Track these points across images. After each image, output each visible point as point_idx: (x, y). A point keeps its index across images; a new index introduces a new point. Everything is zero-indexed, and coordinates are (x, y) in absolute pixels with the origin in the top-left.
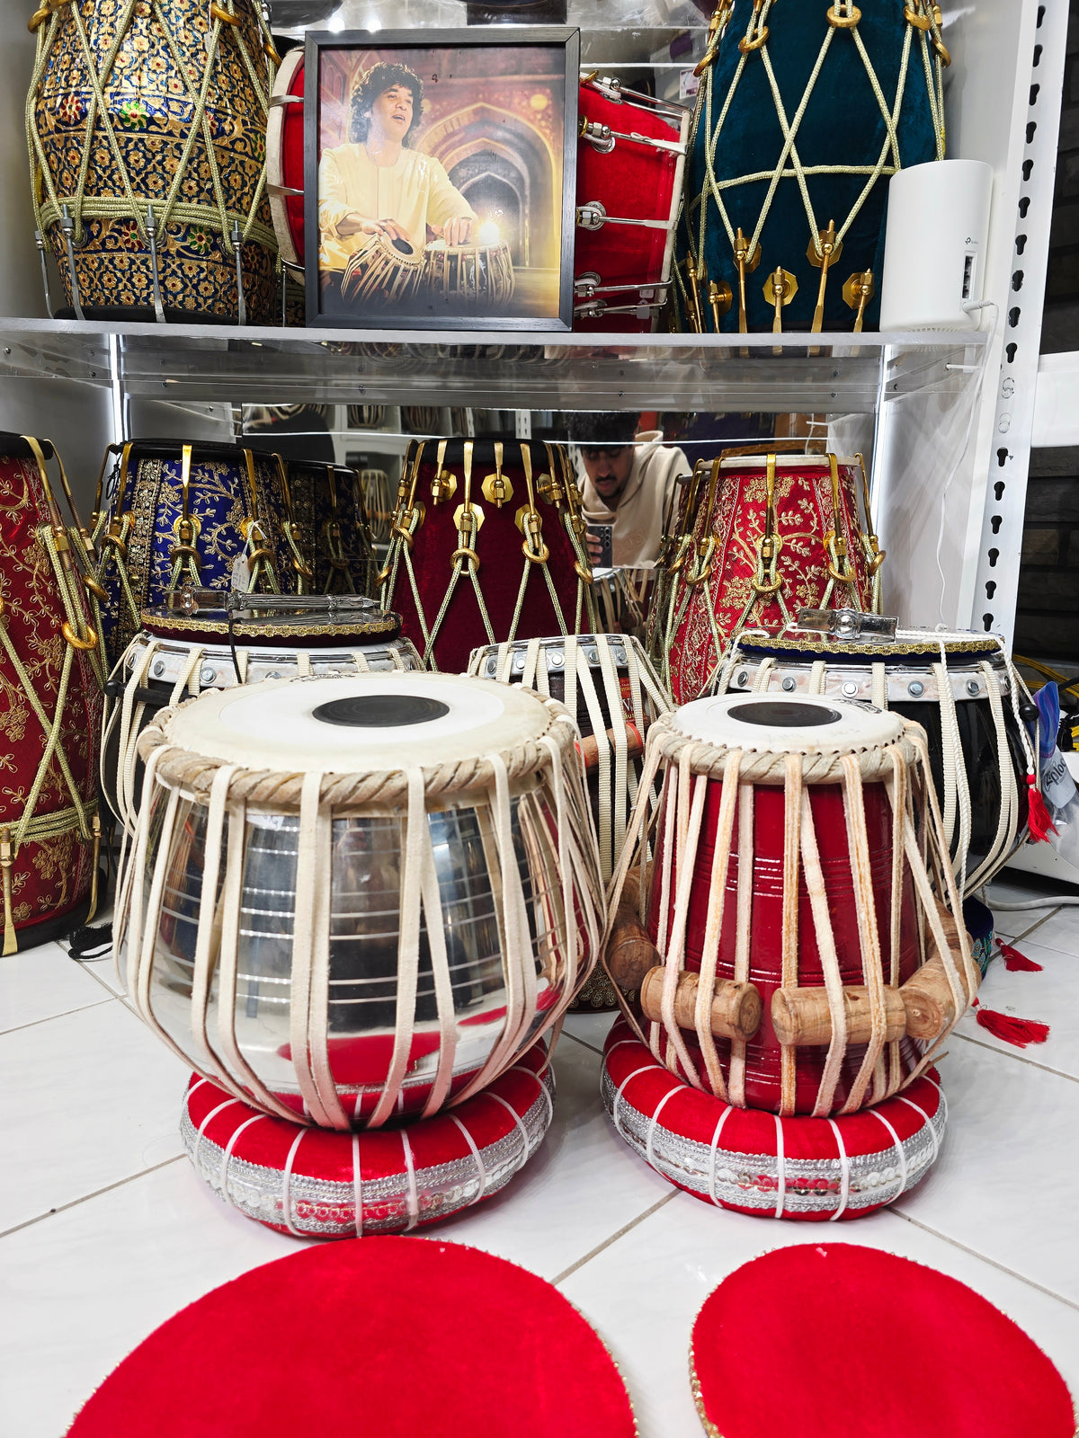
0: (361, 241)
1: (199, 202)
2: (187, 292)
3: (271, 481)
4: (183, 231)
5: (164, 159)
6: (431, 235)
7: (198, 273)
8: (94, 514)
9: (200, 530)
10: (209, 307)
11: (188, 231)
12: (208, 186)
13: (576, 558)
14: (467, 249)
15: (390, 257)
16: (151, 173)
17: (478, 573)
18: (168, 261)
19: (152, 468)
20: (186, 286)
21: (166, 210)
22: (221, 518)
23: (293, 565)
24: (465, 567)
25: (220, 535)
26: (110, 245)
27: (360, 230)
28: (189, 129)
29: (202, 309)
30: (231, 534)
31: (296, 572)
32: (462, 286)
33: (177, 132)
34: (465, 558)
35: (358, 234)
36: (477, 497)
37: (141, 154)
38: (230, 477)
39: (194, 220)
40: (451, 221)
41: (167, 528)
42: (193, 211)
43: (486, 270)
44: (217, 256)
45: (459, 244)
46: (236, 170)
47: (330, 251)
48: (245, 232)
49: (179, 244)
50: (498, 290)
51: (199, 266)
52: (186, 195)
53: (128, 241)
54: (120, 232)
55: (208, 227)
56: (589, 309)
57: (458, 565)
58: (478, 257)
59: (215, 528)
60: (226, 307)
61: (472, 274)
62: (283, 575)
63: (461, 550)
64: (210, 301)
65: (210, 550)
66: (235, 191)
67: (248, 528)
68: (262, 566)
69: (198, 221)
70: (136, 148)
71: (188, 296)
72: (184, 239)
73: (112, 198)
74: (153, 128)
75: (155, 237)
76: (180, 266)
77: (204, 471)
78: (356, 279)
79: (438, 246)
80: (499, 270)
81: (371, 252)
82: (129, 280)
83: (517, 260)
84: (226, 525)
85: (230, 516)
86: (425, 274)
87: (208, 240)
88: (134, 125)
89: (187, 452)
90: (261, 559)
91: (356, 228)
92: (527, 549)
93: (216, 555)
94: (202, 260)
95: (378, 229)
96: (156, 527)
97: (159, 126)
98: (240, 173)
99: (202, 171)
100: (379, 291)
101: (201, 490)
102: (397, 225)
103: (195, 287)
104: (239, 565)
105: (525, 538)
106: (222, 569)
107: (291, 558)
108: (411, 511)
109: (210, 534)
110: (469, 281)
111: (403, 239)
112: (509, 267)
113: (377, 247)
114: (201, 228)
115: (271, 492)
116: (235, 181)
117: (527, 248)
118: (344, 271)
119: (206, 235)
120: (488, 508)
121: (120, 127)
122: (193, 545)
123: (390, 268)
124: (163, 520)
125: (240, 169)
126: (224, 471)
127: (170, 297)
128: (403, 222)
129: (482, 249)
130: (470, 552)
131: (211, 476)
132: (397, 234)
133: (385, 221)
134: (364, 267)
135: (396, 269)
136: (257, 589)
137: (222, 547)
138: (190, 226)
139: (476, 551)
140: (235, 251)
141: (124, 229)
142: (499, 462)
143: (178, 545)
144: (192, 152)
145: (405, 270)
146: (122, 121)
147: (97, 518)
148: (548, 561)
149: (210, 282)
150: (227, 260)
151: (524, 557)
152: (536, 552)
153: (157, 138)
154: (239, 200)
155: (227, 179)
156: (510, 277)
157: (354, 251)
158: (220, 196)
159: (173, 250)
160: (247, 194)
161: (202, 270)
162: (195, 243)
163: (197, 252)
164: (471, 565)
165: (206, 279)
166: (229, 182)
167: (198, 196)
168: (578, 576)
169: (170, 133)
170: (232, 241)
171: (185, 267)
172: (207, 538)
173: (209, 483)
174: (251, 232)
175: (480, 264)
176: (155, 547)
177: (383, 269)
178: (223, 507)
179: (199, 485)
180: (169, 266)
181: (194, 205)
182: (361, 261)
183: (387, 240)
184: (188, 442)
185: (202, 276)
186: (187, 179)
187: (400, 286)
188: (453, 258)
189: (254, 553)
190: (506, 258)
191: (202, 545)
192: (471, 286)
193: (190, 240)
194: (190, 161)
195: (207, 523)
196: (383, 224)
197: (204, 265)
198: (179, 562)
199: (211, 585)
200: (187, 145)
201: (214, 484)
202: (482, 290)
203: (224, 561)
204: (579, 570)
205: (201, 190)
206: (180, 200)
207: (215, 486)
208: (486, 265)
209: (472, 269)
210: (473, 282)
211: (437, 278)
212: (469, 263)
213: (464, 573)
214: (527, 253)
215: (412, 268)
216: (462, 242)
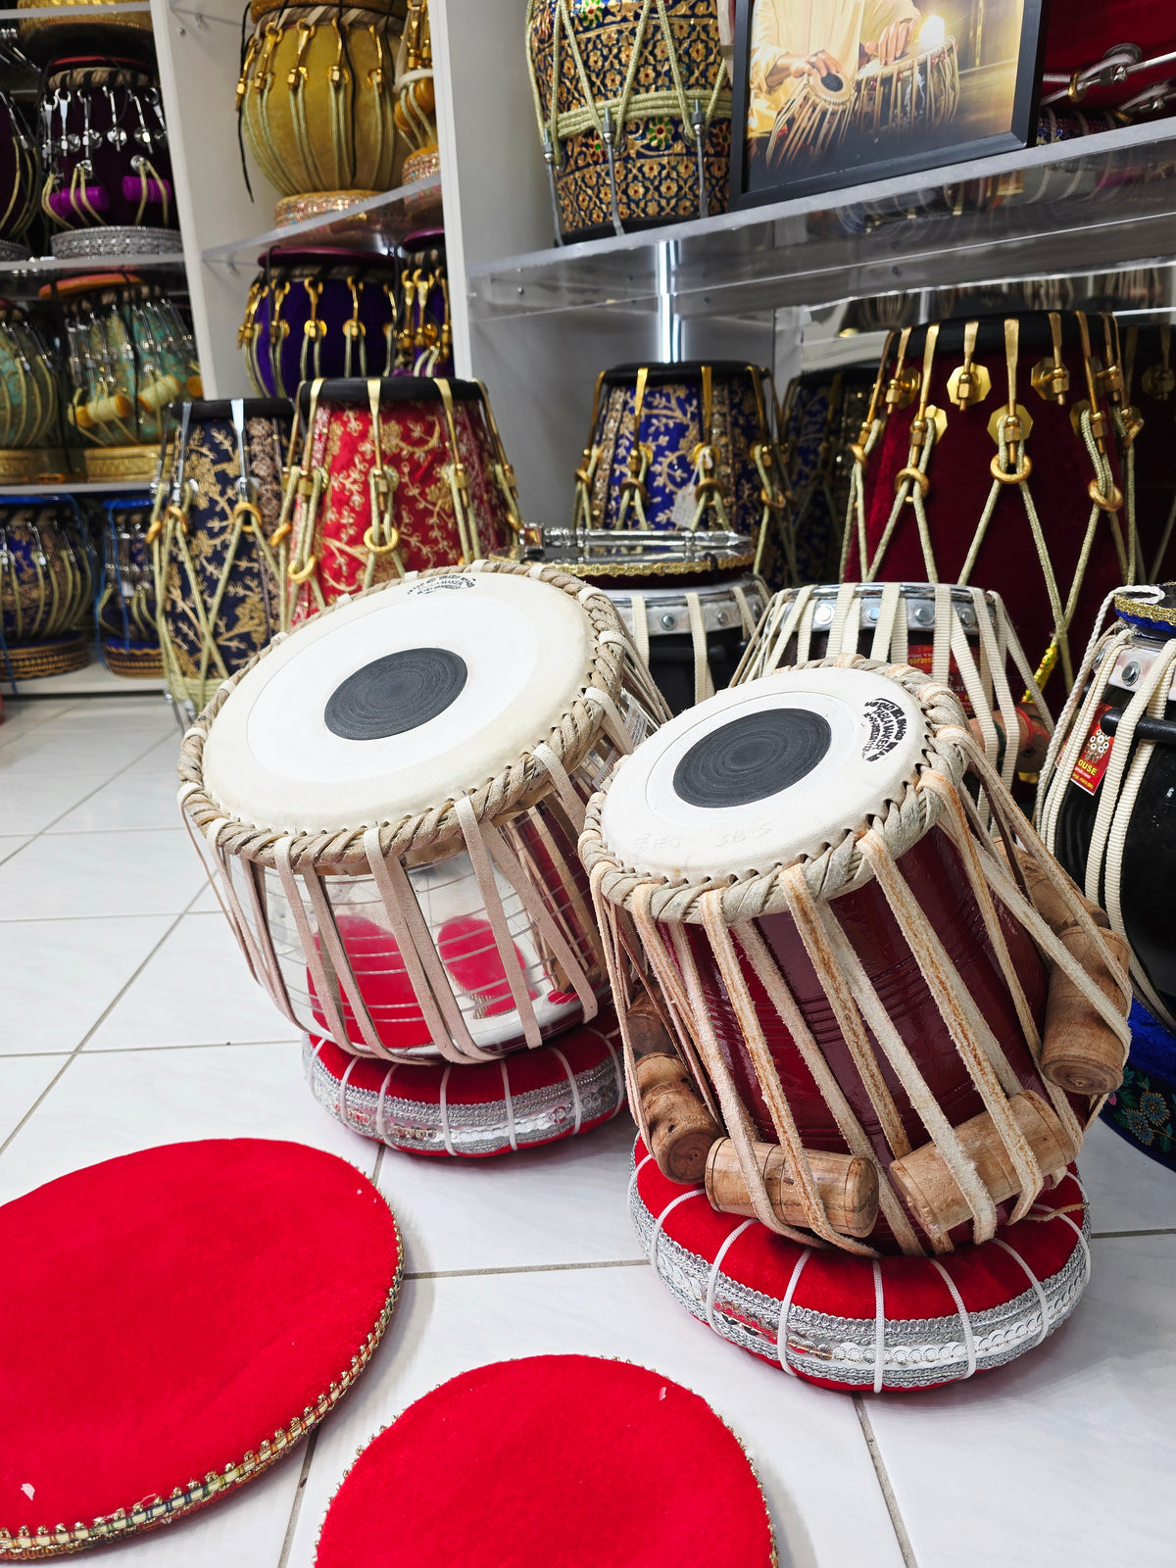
0: (792, 90)
1: (657, 90)
2: (649, 197)
3: (741, 400)
4: (642, 127)
5: (620, 51)
6: (864, 57)
7: (660, 173)
9: (651, 460)
10: (673, 209)
11: (646, 128)
12: (666, 67)
13: (1092, 475)
14: (905, 63)
15: (818, 101)
16: (608, 71)
17: (926, 501)
18: (629, 166)
19: (619, 396)
20: (647, 190)
21: (620, 109)
22: (673, 446)
23: (760, 496)
24: (910, 493)
25: (671, 466)
26: (581, 163)
27: (789, 75)
28: (641, 8)
29: (663, 214)
30: (684, 464)
31: (762, 504)
32: (895, 116)
33: (630, 16)
34: (912, 481)
35: (788, 81)
36: (938, 396)
37: (599, 53)
38: (688, 400)
39: (650, 112)
40: (888, 31)
41: (623, 461)
42: (651, 102)
43: (925, 86)
44: (678, 147)
45: (895, 59)
46: (699, 37)
47: (759, 113)
48: (709, 111)
49: (639, 143)
50: (938, 110)
51: (660, 164)
52: (644, 86)
53: (593, 154)
54: (586, 145)
55: (667, 115)
57: (903, 489)
58: (917, 69)
59: (665, 457)
60: (692, 204)
61: (908, 96)
62: (743, 507)
63: (909, 470)
64: (673, 202)
65: (659, 482)
66: (698, 64)
67: (701, 456)
68: (710, 498)
69: (655, 112)
70: (595, 47)
71: (650, 201)
72: (643, 136)
73: (580, 110)
74: (610, 18)
75: (612, 143)
76: (640, 170)
77: (661, 395)
78: (782, 137)
79: (875, 69)
80: (941, 80)
81: (799, 101)
82: (598, 197)
83: (965, 61)
84: (677, 454)
85: (683, 443)
86: (854, 112)
87: (669, 131)
88: (591, 22)
89: (643, 375)
90: (709, 490)
91: (784, 74)
92: (996, 468)
93: (665, 486)
94: (664, 155)
95: (807, 67)
96: (615, 460)
97: (613, 15)
98: (702, 41)
99: (658, 52)
100: (804, 149)
101: (657, 417)
102: (829, 57)
103: (657, 189)
104: (684, 497)
105: (995, 450)
106: (669, 502)
107: (758, 488)
108: (871, 423)
109: (661, 464)
110: (903, 107)
111: (834, 72)
112: (953, 74)
113: (806, 91)
114: (661, 119)
115: (741, 413)
116: (697, 51)
117: (979, 40)
118: (770, 133)
119: (666, 125)
120: (951, 410)
121: (581, 29)
122: (641, 478)
123: (817, 114)
124: (622, 452)
125: (703, 36)
126: (682, 393)
127: (633, 206)
128: (834, 52)
129: (922, 57)
130: (918, 473)
131: (668, 400)
132: (827, 68)
133: (816, 55)
134: (790, 122)
135: (824, 114)
136: (704, 523)
137: (671, 478)
138: (652, 119)
139: (928, 473)
140: (696, 136)
141: (590, 142)
142: (969, 347)
143: (630, 479)
144: (645, 32)
145: (834, 114)
146: (581, 21)
147: (589, 457)
148: (1030, 479)
149: (672, 179)
150: (690, 152)
151: (991, 478)
152: (1011, 469)
153: (614, 28)
154: (703, 74)
155: (687, 52)
156: (953, 88)
157: (782, 105)
158: (676, 78)
159: (633, 153)
160: (712, 64)
161: (663, 167)
162: (655, 138)
163: (657, 149)
164: (917, 489)
165: (668, 176)
166: (689, 56)
167: (655, 82)
168: (1091, 502)
169: (625, 19)
170: (692, 126)
171: (646, 169)
172: (657, 468)
173: (665, 408)
174: (716, 108)
175: (918, 79)
176: (614, 480)
177: (810, 118)
178: (677, 432)
179: (655, 412)
180: (631, 171)
181: (652, 94)
182: (788, 115)
183: (816, 80)
184: (643, 366)
185: (664, 173)
186: (643, 66)
187: (826, 136)
188: (887, 81)
189: (703, 481)
190: (951, 62)
191: (650, 476)
192: (905, 114)
193: (649, 136)
194: (644, 44)
195: (660, 452)
196: (813, 59)
197: (665, 161)
198: (626, 495)
199: (658, 519)
200: (639, 30)
201: (671, 409)
202: (919, 115)
203: (672, 493)
204: (1094, 493)
205: (658, 74)
206: (637, 92)
207: (671, 412)
208: (926, 80)
209: (908, 90)
210: (908, 109)
211: (867, 114)
212: (905, 82)
213: (909, 499)
214: (979, 47)
215: (841, 108)
216: (898, 55)
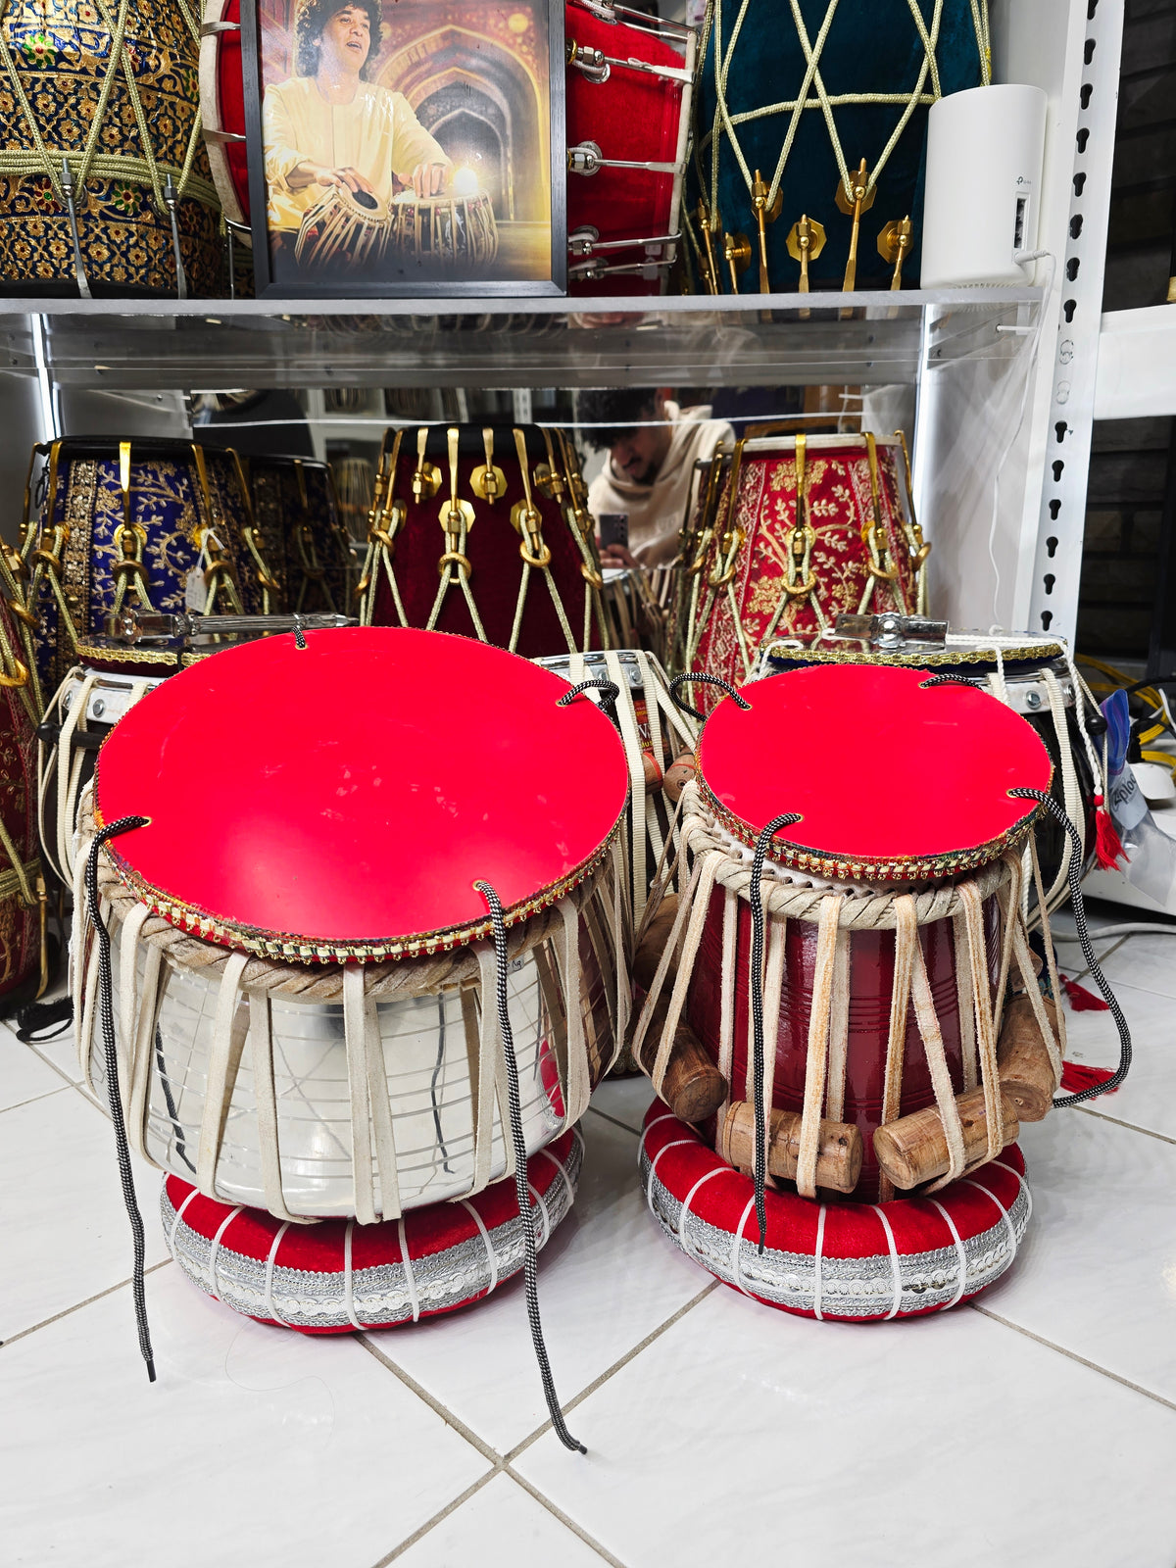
0: (319, 196)
1: (123, 153)
2: (115, 261)
3: (227, 481)
4: (106, 187)
5: (78, 102)
6: (397, 185)
7: (127, 239)
8: (23, 526)
9: (145, 540)
10: (142, 278)
11: (111, 188)
12: (133, 133)
13: (582, 560)
15: (350, 213)
16: (64, 119)
17: (470, 581)
18: (90, 225)
19: (86, 471)
20: (113, 254)
21: (84, 163)
22: (169, 526)
23: (257, 578)
24: (454, 574)
25: (169, 546)
26: (20, 208)
27: (315, 181)
28: (106, 65)
29: (132, 282)
30: (183, 544)
31: (261, 585)
32: (436, 245)
33: (92, 70)
34: (454, 563)
35: (313, 187)
36: (465, 492)
37: (50, 97)
38: (178, 478)
39: (118, 175)
40: (421, 169)
41: (107, 540)
42: (117, 164)
43: (464, 225)
44: (148, 217)
45: (431, 195)
46: (166, 113)
47: (279, 208)
48: (180, 188)
49: (102, 204)
50: (479, 248)
51: (127, 230)
52: (108, 145)
53: (41, 202)
54: (31, 192)
55: (135, 182)
56: (587, 270)
57: (447, 571)
58: (454, 210)
59: (163, 537)
60: (162, 277)
61: (448, 230)
62: (246, 589)
63: (449, 555)
64: (143, 271)
65: (159, 564)
66: (166, 138)
67: (203, 537)
68: (221, 581)
69: (124, 176)
70: (44, 89)
71: (117, 266)
72: (108, 198)
73: (20, 151)
74: (63, 65)
75: (73, 196)
76: (105, 230)
77: (146, 472)
78: (312, 240)
79: (405, 198)
80: (480, 225)
81: (330, 208)
82: (46, 249)
83: (500, 212)
84: (176, 534)
85: (180, 524)
86: (393, 232)
87: (137, 199)
88: (40, 62)
89: (125, 451)
90: (219, 573)
91: (309, 179)
92: (525, 552)
93: (167, 569)
94: (131, 222)
95: (335, 179)
96: (94, 539)
97: (70, 62)
98: (170, 118)
99: (124, 115)
100: (340, 253)
101: (144, 494)
102: (357, 175)
103: (124, 254)
104: (193, 580)
105: (522, 539)
106: (174, 586)
107: (255, 569)
108: (390, 511)
109: (158, 545)
110: (445, 239)
111: (365, 190)
112: (490, 222)
113: (335, 201)
114: (128, 184)
115: (228, 494)
116: (165, 126)
117: (511, 198)
118: (298, 230)
119: (134, 192)
120: (479, 504)
121: (24, 65)
122: (138, 559)
123: (351, 225)
124: (101, 530)
125: (170, 113)
126: (170, 471)
127: (95, 268)
128: (365, 172)
129: (459, 200)
130: (460, 556)
131: (156, 477)
132: (358, 186)
133: (343, 170)
134: (321, 225)
135: (359, 227)
136: (217, 608)
137: (173, 561)
138: (115, 182)
139: (467, 555)
140: (170, 210)
141: (35, 188)
142: (489, 451)
143: (121, 558)
144: (111, 92)
145: (370, 228)
146: (25, 57)
147: (26, 530)
148: (551, 565)
149: (141, 248)
150: (160, 221)
151: (522, 561)
152: (536, 554)
153: (68, 77)
154: (171, 149)
155: (154, 124)
156: (492, 234)
157: (309, 207)
158: (147, 146)
159: (95, 212)
160: (180, 142)
161: (131, 234)
162: (121, 202)
163: (124, 213)
164: (461, 572)
165: (136, 244)
166: (158, 128)
167: (121, 146)
168: (585, 580)
169: (84, 71)
170: (165, 199)
171: (111, 231)
172: (154, 550)
173: (153, 485)
174: (187, 187)
175: (456, 218)
176: (95, 563)
177: (343, 227)
178: (172, 513)
179: (142, 489)
180: (92, 231)
181: (117, 156)
182: (317, 218)
183: (346, 193)
184: (125, 439)
185: (132, 241)
186: (107, 125)
187: (364, 246)
188: (424, 212)
189: (211, 565)
190: (487, 211)
191: (148, 558)
192: (447, 245)
193: (114, 199)
194: (110, 103)
195: (154, 533)
196: (341, 174)
197: (133, 227)
198: (122, 578)
199: (163, 604)
200: (104, 88)
201: (159, 487)
202: (460, 249)
203: (176, 576)
204: (586, 574)
205: (125, 138)
206: (100, 151)
207: (159, 489)
208: (464, 219)
209: (448, 225)
210: (450, 241)
211: (407, 236)
212: (444, 217)
213: (453, 581)
214: (511, 204)
215: (377, 225)
216: (434, 192)
